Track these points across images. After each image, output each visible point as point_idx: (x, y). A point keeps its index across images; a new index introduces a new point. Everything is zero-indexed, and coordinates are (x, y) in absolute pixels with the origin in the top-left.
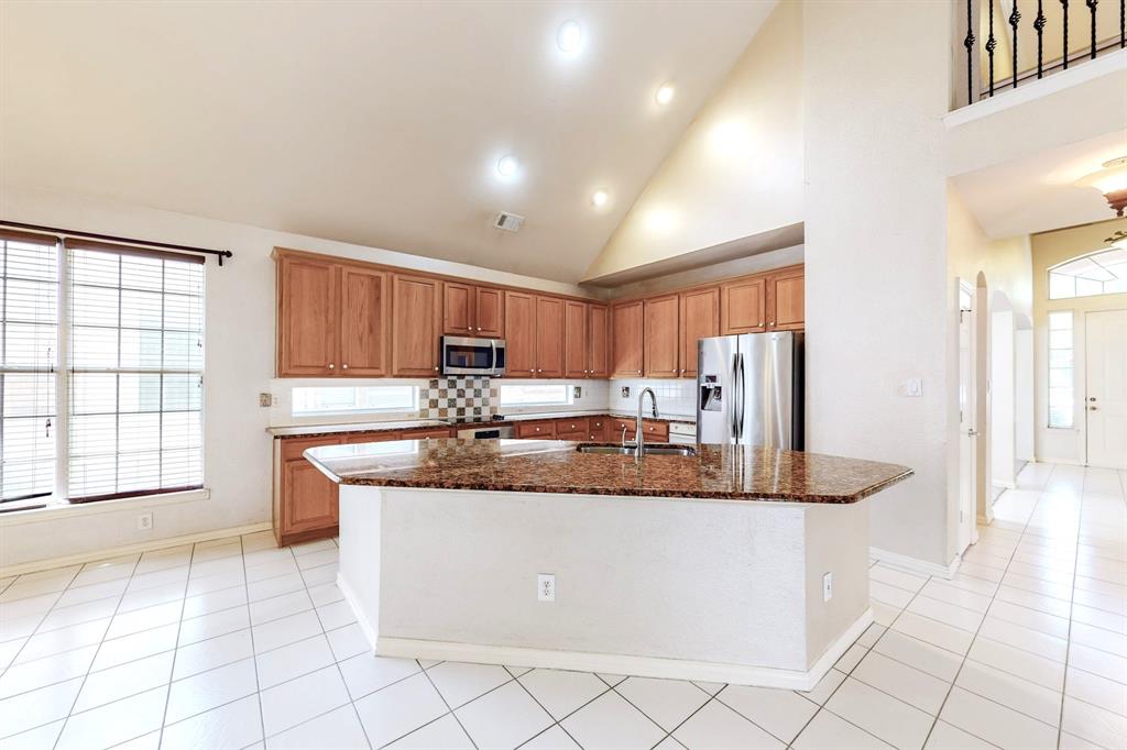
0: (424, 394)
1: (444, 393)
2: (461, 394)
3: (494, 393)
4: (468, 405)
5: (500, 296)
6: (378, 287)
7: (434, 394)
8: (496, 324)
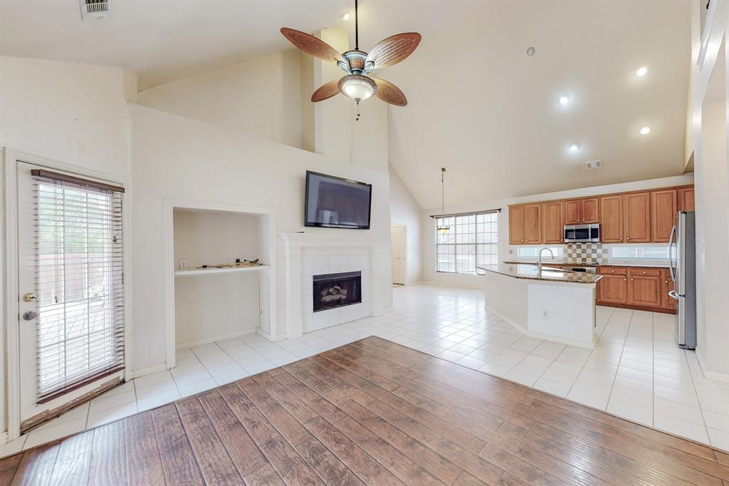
0: (565, 251)
1: (575, 251)
2: (584, 251)
3: (605, 251)
4: (588, 257)
5: (597, 202)
6: (537, 210)
7: (570, 251)
8: (595, 216)
